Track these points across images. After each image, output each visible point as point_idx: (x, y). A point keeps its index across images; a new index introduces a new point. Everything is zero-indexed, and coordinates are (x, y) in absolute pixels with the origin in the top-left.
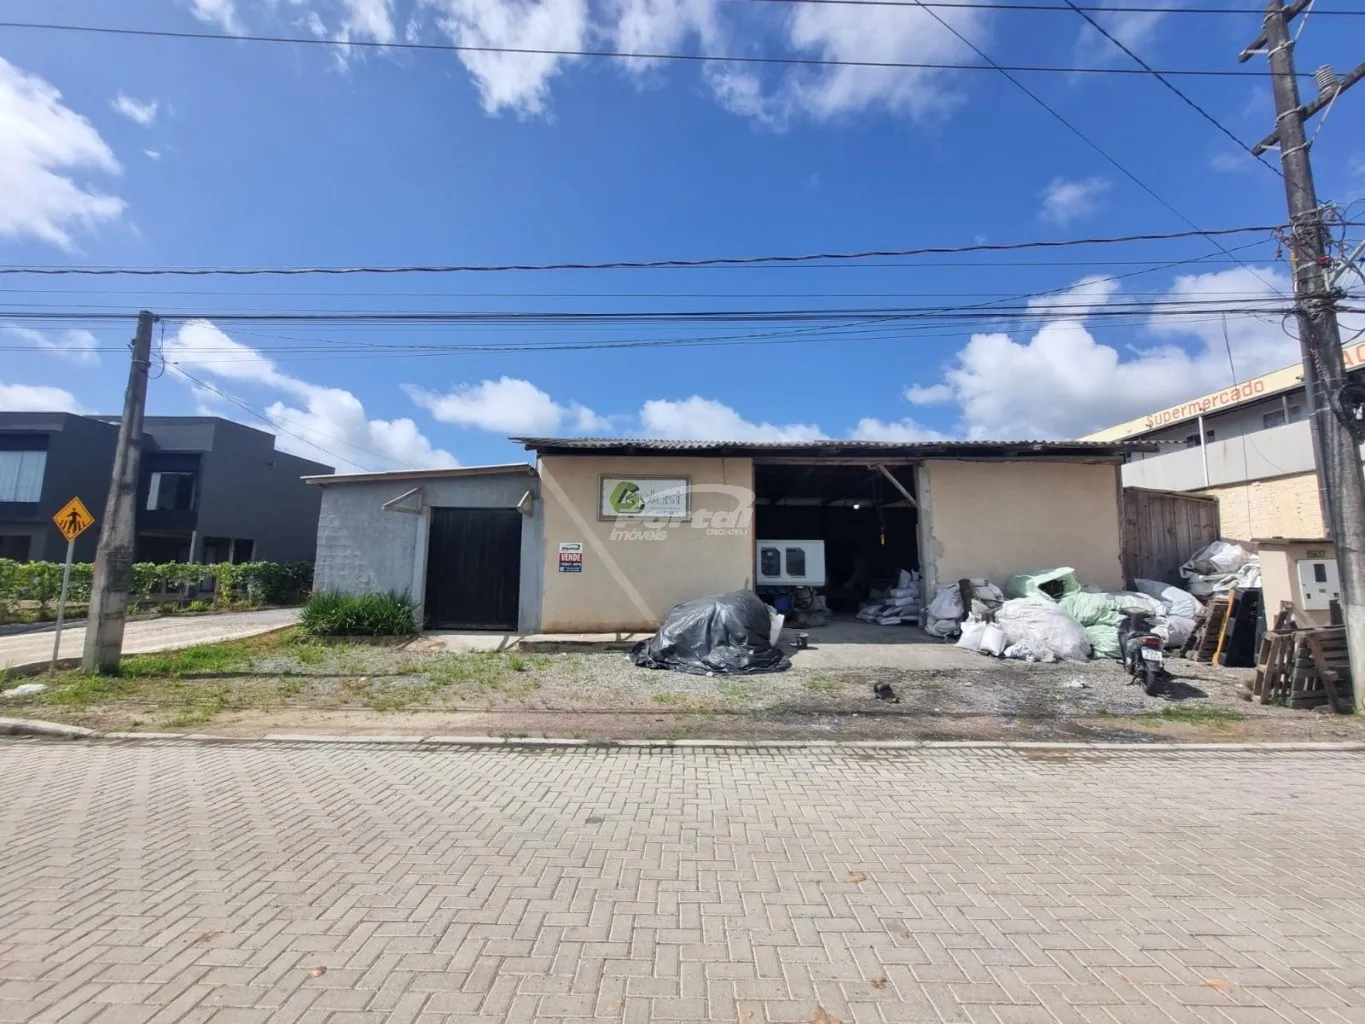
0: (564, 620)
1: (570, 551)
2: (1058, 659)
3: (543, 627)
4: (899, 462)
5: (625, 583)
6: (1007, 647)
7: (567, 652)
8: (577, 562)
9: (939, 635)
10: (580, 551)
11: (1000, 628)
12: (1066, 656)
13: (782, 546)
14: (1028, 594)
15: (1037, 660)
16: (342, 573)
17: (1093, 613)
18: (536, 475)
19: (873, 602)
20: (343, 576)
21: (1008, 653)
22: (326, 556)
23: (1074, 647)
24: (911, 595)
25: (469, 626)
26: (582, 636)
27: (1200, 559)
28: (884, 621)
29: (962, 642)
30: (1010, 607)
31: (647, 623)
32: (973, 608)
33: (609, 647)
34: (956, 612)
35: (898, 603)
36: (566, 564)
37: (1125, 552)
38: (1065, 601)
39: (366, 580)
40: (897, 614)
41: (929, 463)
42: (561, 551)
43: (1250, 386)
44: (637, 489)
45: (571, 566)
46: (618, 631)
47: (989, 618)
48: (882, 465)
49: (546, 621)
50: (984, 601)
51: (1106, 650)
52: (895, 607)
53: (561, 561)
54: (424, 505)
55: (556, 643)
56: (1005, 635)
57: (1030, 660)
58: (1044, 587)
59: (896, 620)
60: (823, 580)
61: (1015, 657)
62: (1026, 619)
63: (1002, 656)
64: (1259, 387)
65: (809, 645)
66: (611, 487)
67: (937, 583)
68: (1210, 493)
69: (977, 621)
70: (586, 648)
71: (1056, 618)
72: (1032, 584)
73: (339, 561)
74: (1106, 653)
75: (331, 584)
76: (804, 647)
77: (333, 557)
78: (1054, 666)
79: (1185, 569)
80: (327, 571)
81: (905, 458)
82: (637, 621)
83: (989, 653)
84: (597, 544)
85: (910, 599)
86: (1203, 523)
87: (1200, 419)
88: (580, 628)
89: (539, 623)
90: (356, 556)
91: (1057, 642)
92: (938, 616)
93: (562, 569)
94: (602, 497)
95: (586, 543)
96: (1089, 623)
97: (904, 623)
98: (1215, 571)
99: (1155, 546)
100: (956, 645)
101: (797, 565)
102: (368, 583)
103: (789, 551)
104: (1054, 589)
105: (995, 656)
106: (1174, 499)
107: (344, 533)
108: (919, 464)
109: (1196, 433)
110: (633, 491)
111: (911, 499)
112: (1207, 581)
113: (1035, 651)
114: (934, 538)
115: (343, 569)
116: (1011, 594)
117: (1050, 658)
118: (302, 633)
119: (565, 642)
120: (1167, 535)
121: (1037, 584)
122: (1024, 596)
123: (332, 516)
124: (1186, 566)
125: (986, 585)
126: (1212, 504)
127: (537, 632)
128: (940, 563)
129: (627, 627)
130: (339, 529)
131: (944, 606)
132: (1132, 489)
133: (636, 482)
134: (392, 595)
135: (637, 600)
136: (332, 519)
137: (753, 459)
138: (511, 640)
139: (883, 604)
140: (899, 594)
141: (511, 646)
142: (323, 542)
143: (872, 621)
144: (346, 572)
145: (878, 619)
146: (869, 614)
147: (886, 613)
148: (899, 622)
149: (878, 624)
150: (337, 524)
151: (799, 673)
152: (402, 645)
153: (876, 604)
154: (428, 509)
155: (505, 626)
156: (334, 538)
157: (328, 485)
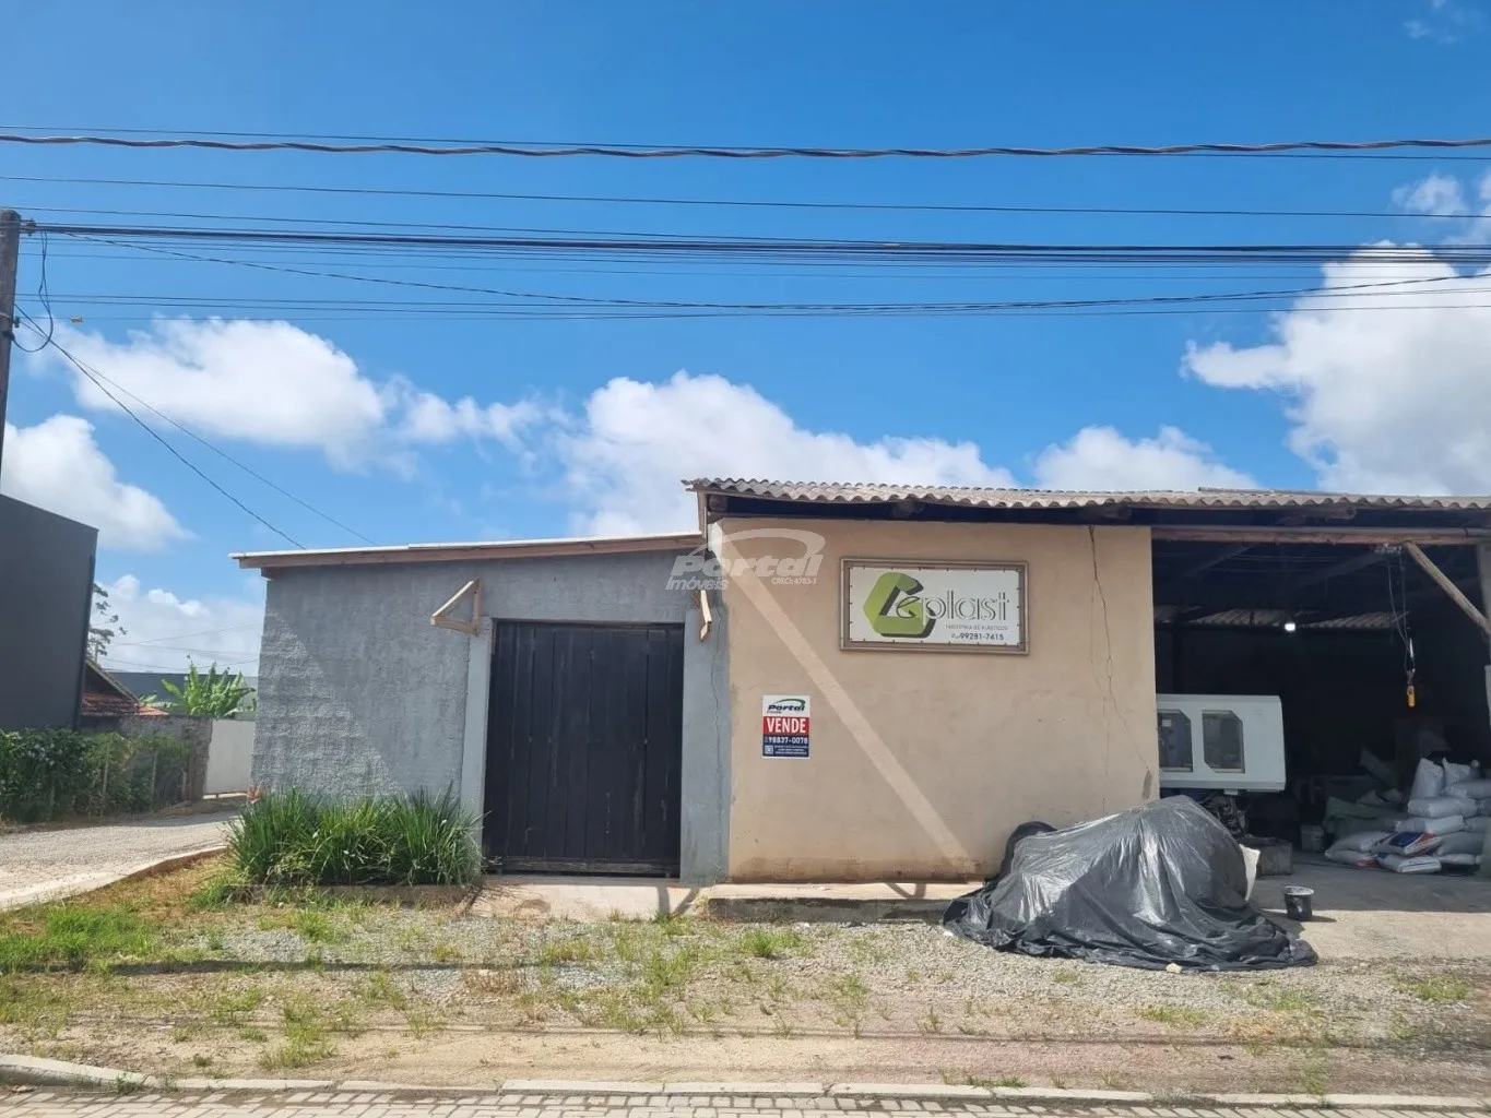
0: (776, 852)
1: (786, 713)
3: (733, 869)
4: (1446, 537)
5: (896, 777)
7: (811, 921)
8: (798, 735)
10: (806, 713)
13: (1196, 707)
16: (310, 755)
19: (1368, 824)
20: (314, 762)
22: (276, 720)
24: (1459, 813)
25: (571, 866)
26: (822, 887)
28: (1406, 866)
31: (945, 861)
33: (894, 912)
35: (1431, 828)
36: (774, 740)
39: (363, 770)
40: (1430, 852)
42: (765, 713)
44: (919, 588)
45: (787, 743)
46: (892, 878)
48: (1415, 541)
49: (739, 856)
52: (1428, 836)
53: (766, 734)
54: (483, 615)
55: (786, 901)
59: (1433, 863)
60: (1283, 779)
65: (1315, 913)
66: (866, 583)
70: (845, 912)
73: (305, 729)
75: (287, 778)
76: (1308, 917)
77: (292, 722)
80: (278, 750)
81: (1462, 531)
82: (927, 859)
84: (838, 697)
85: (1455, 821)
88: (809, 871)
89: (723, 859)
90: (341, 719)
93: (769, 749)
94: (848, 603)
95: (818, 697)
97: (1448, 869)
101: (1227, 743)
102: (367, 776)
103: (1207, 717)
107: (316, 671)
108: (1489, 543)
110: (910, 592)
111: (1476, 614)
115: (313, 748)
118: (240, 879)
119: (802, 901)
123: (288, 636)
127: (723, 880)
129: (907, 870)
130: (306, 661)
133: (915, 574)
134: (419, 802)
135: (926, 814)
136: (288, 643)
137: (1153, 530)
138: (677, 895)
139: (1391, 830)
140: (1433, 809)
141: (683, 907)
142: (271, 690)
143: (1376, 865)
144: (319, 754)
145: (1389, 861)
146: (1360, 851)
147: (1409, 849)
148: (1438, 866)
149: (1392, 871)
150: (298, 651)
151: (1348, 968)
152: (462, 906)
153: (1373, 830)
154: (488, 623)
155: (646, 867)
156: (293, 682)
157: (280, 572)
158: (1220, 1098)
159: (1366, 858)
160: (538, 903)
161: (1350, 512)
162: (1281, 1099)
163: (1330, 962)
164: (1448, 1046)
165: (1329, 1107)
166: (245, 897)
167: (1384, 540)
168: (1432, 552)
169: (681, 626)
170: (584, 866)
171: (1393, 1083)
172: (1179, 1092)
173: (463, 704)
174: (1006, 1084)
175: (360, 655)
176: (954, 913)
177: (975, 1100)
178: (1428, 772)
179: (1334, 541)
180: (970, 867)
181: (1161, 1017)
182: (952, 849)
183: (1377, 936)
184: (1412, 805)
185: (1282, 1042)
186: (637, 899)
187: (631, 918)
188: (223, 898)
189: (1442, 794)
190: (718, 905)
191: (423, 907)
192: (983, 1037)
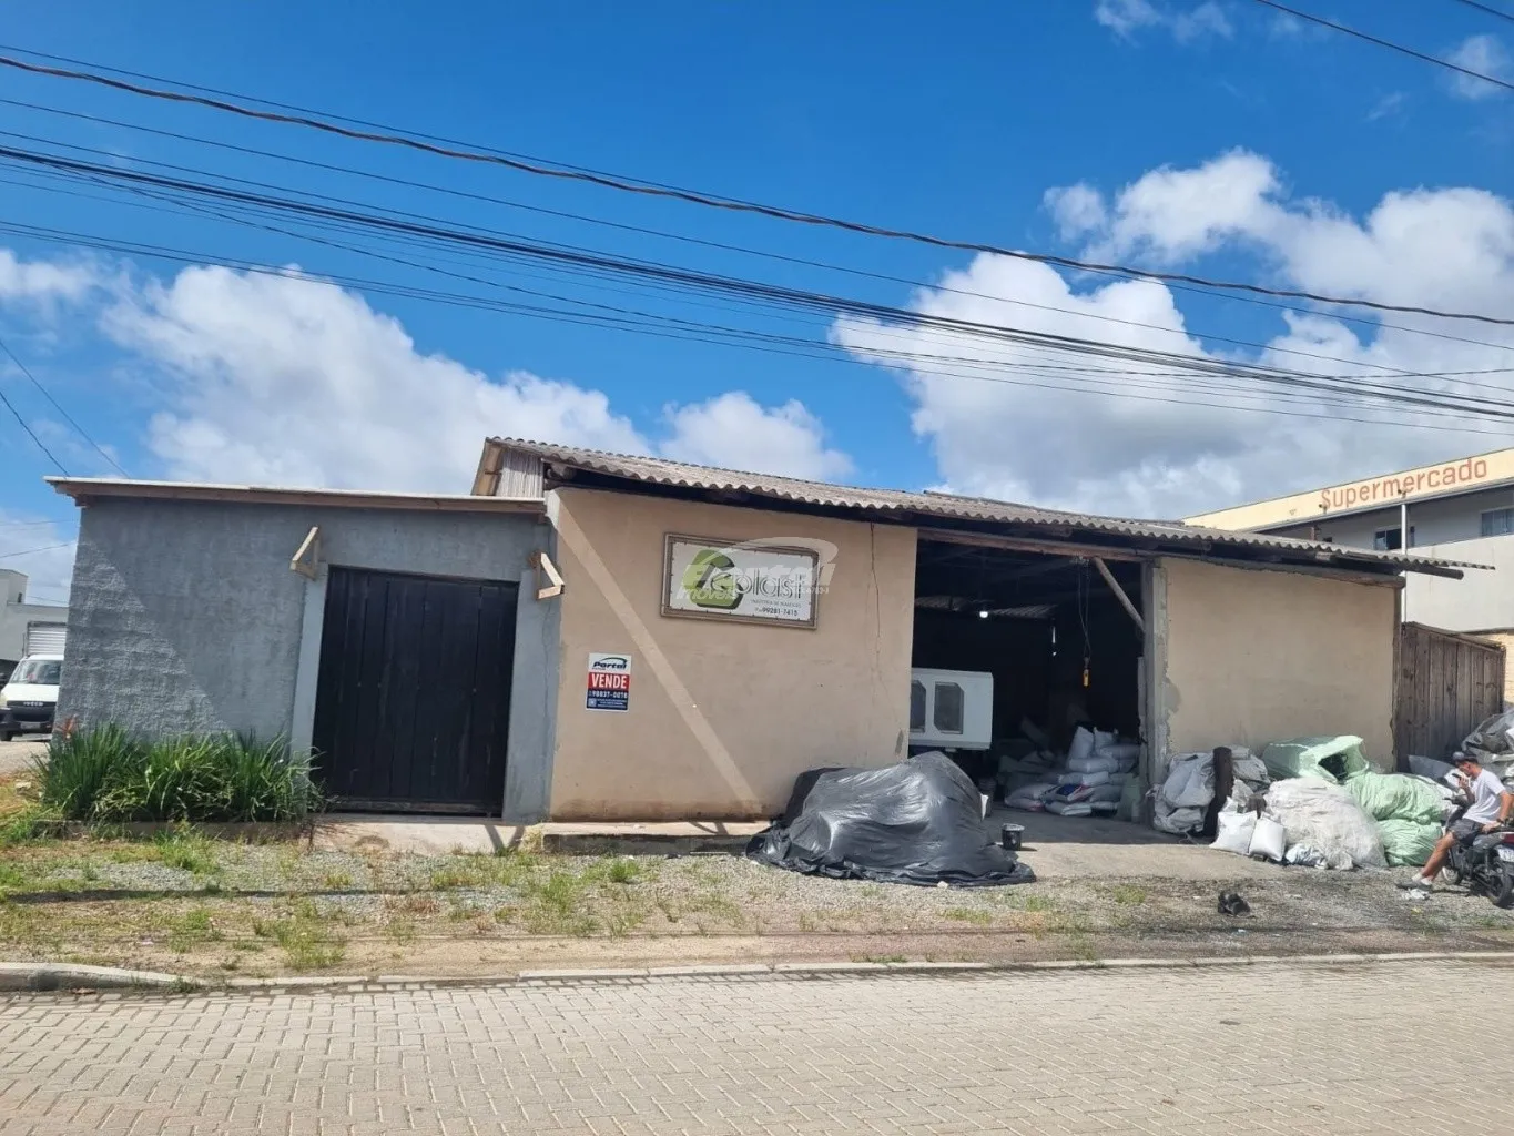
0: (592, 796)
1: (609, 670)
2: (1356, 867)
3: (554, 809)
4: (1122, 555)
5: (702, 730)
6: (1286, 849)
7: (635, 855)
8: (619, 690)
9: (1177, 830)
10: (627, 671)
11: (1278, 821)
12: (1364, 861)
13: (933, 678)
14: (1300, 773)
15: (1330, 867)
16: (126, 691)
17: (1389, 802)
18: (547, 522)
19: (1035, 777)
20: (131, 698)
21: (1291, 856)
22: (87, 654)
23: (1373, 849)
24: (1106, 770)
25: (396, 805)
26: (637, 826)
27: (1491, 730)
28: (1068, 810)
29: (1220, 843)
30: (1279, 791)
31: (738, 804)
32: (1235, 791)
33: (705, 846)
34: (1204, 796)
35: (1086, 781)
36: (597, 694)
37: (1397, 716)
38: (1349, 783)
39: (185, 708)
40: (1084, 800)
41: (1168, 562)
42: (590, 670)
43: (1469, 465)
45: (608, 697)
46: (695, 817)
47: (1258, 806)
48: (1101, 555)
49: (560, 797)
50: (1246, 781)
51: (1406, 853)
52: (1084, 788)
53: (591, 689)
54: (321, 560)
55: (612, 837)
56: (1285, 830)
57: (1321, 867)
58: (1325, 763)
59: (1085, 808)
60: (990, 741)
61: (1300, 863)
62: (1307, 809)
63: (1284, 862)
64: (1481, 470)
65: (1023, 845)
67: (1169, 751)
68: (1495, 638)
69: (1240, 810)
70: (664, 847)
71: (1347, 809)
72: (1310, 760)
73: (121, 664)
74: (1404, 858)
75: (102, 714)
76: (1019, 848)
77: (106, 656)
78: (1354, 875)
79: (1469, 744)
80: (90, 684)
81: (1132, 551)
82: (723, 803)
83: (1265, 857)
84: (655, 657)
85: (1102, 776)
86: (1487, 680)
87: (1404, 508)
88: (621, 812)
89: (546, 801)
90: (164, 656)
91: (1351, 842)
92: (1178, 801)
93: (592, 702)
95: (640, 657)
96: (1382, 815)
97: (1097, 813)
98: (1508, 747)
99: (1431, 709)
100: (1212, 846)
101: (950, 712)
102: (190, 714)
103: (938, 688)
104: (1336, 766)
105: (1273, 862)
106: (1458, 644)
107: (135, 605)
108: (1152, 563)
109: (1391, 528)
111: (1138, 617)
112: (1496, 763)
113: (1328, 854)
114: (1168, 681)
115: (130, 683)
116: (1281, 772)
117: (1348, 864)
118: (55, 815)
119: (627, 837)
120: (1447, 695)
121: (1319, 759)
122: (1294, 775)
123: (104, 567)
124: (1470, 739)
125: (1248, 758)
126: (1498, 653)
127: (544, 819)
128: (1173, 721)
129: (703, 811)
130: (124, 594)
131: (1188, 789)
132: (1413, 625)
134: (246, 743)
135: (723, 762)
136: (105, 574)
137: (919, 531)
138: (506, 833)
139: (1054, 782)
140: (1089, 766)
141: (515, 842)
142: (84, 621)
143: (1044, 810)
144: (136, 690)
145: (1055, 806)
146: (1033, 799)
147: (1071, 797)
148: (1089, 811)
149: (1056, 814)
150: (115, 583)
151: (1058, 883)
152: (304, 841)
153: (1041, 782)
154: (325, 568)
155: (469, 807)
156: (109, 615)
157: (95, 500)
158: (1035, 964)
159: (1036, 804)
160: (374, 839)
161: (1067, 532)
162: (1073, 963)
163: (1045, 879)
164: (1151, 930)
165: (1103, 967)
166: (59, 833)
167: (1079, 553)
168: (1111, 565)
169: (515, 585)
170: (408, 806)
171: (1133, 953)
172: (1006, 962)
173: (298, 647)
174: (894, 961)
175: (186, 591)
176: (754, 846)
177: (879, 971)
178: (1083, 738)
179: (1046, 551)
180: (758, 809)
181: (960, 917)
182: (745, 794)
183: (1069, 862)
184: (1072, 763)
185: (1050, 930)
186: (471, 836)
187: (473, 852)
188: (36, 834)
189: (1093, 754)
190: (553, 839)
191: (264, 843)
192: (846, 933)
